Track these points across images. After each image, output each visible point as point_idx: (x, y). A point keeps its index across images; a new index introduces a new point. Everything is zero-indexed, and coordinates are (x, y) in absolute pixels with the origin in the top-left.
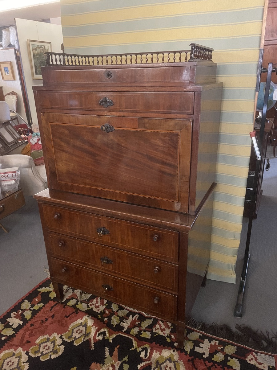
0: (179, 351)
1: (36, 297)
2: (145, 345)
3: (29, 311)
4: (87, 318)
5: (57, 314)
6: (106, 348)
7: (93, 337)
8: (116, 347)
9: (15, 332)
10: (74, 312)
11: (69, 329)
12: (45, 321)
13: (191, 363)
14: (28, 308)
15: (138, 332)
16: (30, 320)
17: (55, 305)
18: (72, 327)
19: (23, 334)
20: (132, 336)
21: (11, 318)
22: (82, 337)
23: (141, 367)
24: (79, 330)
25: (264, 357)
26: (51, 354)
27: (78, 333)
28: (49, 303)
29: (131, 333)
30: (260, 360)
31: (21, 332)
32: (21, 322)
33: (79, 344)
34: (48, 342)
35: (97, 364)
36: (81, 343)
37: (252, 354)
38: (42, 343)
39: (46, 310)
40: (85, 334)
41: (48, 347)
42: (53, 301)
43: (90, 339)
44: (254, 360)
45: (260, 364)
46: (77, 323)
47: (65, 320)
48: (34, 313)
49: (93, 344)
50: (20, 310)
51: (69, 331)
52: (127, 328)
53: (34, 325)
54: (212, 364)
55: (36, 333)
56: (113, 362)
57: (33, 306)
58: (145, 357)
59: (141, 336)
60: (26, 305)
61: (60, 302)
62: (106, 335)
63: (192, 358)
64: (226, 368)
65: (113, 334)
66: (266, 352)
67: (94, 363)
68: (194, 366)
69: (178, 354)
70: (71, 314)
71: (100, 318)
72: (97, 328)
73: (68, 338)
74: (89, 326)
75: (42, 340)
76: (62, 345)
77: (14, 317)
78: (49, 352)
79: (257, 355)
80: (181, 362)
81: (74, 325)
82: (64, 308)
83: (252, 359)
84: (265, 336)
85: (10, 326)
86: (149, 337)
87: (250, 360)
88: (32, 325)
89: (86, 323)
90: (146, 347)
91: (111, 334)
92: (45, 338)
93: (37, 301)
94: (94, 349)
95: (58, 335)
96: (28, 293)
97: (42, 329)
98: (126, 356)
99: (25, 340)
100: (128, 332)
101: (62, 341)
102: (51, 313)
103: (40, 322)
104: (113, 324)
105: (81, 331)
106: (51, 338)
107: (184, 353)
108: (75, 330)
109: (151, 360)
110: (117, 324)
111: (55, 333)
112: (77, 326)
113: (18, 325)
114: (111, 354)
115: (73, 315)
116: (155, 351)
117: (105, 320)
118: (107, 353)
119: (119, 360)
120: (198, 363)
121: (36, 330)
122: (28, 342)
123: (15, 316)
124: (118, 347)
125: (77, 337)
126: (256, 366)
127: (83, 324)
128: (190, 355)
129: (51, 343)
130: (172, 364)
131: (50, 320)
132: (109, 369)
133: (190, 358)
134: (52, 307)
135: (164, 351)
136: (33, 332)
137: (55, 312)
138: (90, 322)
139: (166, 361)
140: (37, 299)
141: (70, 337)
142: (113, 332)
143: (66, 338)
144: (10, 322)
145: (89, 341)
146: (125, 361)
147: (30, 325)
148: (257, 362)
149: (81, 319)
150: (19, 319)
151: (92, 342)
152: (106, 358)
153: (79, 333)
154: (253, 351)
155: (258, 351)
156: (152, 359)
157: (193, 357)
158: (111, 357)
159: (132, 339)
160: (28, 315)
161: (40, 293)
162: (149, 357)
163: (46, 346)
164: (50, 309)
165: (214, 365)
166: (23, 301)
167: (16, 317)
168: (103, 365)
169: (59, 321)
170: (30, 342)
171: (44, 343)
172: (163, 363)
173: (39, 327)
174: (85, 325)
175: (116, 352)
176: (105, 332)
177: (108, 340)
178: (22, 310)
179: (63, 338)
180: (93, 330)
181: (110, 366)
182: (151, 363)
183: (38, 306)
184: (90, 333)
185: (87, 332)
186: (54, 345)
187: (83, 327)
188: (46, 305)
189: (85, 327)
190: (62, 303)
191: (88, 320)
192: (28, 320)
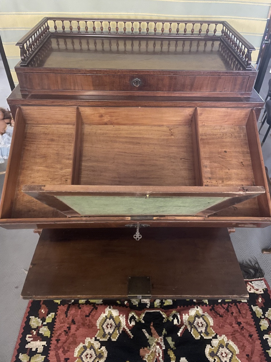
0: (201, 305)
1: (40, 309)
2: (172, 312)
3: (43, 327)
4: (110, 310)
5: (75, 318)
6: (143, 330)
7: (126, 325)
8: (150, 325)
9: (45, 356)
10: (93, 309)
11: (98, 328)
12: (69, 330)
13: (213, 311)
14: (40, 325)
15: (160, 302)
16: (51, 336)
17: (68, 310)
18: (100, 325)
19: (56, 354)
20: (157, 308)
21: (29, 344)
22: (116, 330)
23: (181, 333)
24: (108, 324)
25: (257, 283)
26: (97, 360)
27: (109, 328)
28: (59, 309)
29: (155, 306)
30: (255, 287)
31: (52, 353)
32: (44, 343)
33: (117, 338)
34: (86, 350)
35: (144, 349)
36: (118, 336)
37: (249, 285)
38: (82, 354)
39: (61, 318)
40: (116, 326)
41: (89, 355)
42: (62, 305)
43: (124, 328)
44: (252, 289)
45: (257, 290)
46: (102, 318)
47: (88, 320)
48: (51, 326)
49: (129, 332)
50: (33, 331)
51: (99, 330)
52: (149, 303)
53: (60, 340)
54: (227, 305)
55: (68, 347)
56: (156, 340)
57: (44, 320)
58: (178, 323)
59: (165, 305)
60: (35, 322)
61: (69, 303)
62: (136, 318)
63: (212, 307)
64: (237, 304)
65: (141, 314)
66: (256, 279)
67: (141, 349)
68: (217, 313)
69: (201, 308)
70: (91, 312)
71: (120, 303)
72: (124, 315)
73: (104, 337)
74: (116, 316)
75: (79, 351)
76: (102, 347)
77: (32, 341)
78: (94, 360)
79: (252, 284)
80: (206, 314)
81: (100, 321)
82: (80, 308)
83: (251, 288)
84: (250, 265)
85: (36, 352)
86: (171, 304)
87: (250, 290)
88: (58, 341)
89: (111, 315)
90: (174, 313)
91: (139, 315)
92: (81, 348)
93: (44, 312)
94: (133, 336)
95: (91, 338)
96: (28, 307)
97: (71, 339)
98: (163, 330)
99: (62, 359)
100: (152, 306)
101: (100, 343)
102: (69, 319)
103: (63, 333)
104: (135, 304)
105: (111, 324)
106: (87, 345)
107: (205, 306)
108: (104, 326)
109: (184, 324)
110: (138, 303)
111: (87, 338)
112: (104, 321)
113: (43, 347)
114: (151, 334)
115: (93, 313)
116: (184, 314)
117: (125, 303)
118: (147, 335)
119: (160, 336)
120: (218, 309)
121: (67, 344)
122: (66, 359)
123: (32, 339)
124: (152, 324)
125: (111, 332)
126: (255, 293)
127: (109, 317)
128: (210, 304)
129: (90, 350)
130: (201, 319)
131: (73, 327)
132: (156, 348)
133: (211, 307)
134: (66, 313)
135: (190, 311)
136: (66, 348)
137: (72, 316)
138: (115, 313)
139: (195, 318)
140: (42, 311)
141: (104, 335)
142: (140, 312)
143: (101, 338)
144: (32, 349)
145: (124, 331)
146: (165, 334)
147: (56, 342)
148: (255, 289)
149: (104, 313)
150: (39, 340)
151: (128, 330)
152: (148, 339)
153: (111, 327)
154: (248, 281)
155: (251, 280)
156: (184, 322)
157: (212, 305)
158: (152, 336)
159: (159, 312)
160: (45, 331)
161: (42, 303)
162: (181, 321)
163: (87, 354)
164: (65, 315)
165: (229, 305)
166: (28, 320)
167: (35, 339)
168: (150, 347)
169: (83, 325)
170: (68, 359)
171: (83, 352)
172: (194, 321)
173: (67, 339)
174: (111, 317)
175: (153, 330)
176: (133, 315)
177: (140, 321)
178: (35, 329)
179: (99, 340)
180: (123, 320)
181: (156, 344)
182: (186, 326)
183: (49, 317)
184: (120, 323)
185: (117, 323)
186: (94, 350)
187: (110, 320)
188: (57, 313)
189: (112, 319)
190: (73, 304)
191: (112, 311)
192: (49, 337)
